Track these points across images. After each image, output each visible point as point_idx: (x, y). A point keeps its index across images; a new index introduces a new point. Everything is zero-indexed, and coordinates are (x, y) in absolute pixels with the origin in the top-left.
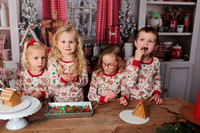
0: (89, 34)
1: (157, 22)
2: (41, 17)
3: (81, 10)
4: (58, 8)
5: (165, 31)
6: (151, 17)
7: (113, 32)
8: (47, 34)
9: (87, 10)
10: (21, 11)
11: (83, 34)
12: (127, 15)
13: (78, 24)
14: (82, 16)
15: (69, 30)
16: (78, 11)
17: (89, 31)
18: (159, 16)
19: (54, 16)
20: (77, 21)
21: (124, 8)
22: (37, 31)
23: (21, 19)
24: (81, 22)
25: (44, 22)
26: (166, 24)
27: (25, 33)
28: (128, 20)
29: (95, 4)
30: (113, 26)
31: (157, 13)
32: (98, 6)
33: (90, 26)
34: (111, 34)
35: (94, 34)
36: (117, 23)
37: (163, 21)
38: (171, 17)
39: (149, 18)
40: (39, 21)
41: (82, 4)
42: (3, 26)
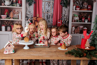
0: (50, 23)
1: (77, 18)
2: (33, 16)
4: (39, 13)
5: (80, 22)
8: (35, 23)
9: (49, 14)
10: (26, 14)
14: (48, 16)
16: (46, 14)
17: (50, 21)
19: (38, 16)
20: (46, 18)
21: (64, 13)
22: (31, 21)
23: (26, 17)
25: (34, 18)
26: (81, 19)
27: (27, 22)
28: (65, 17)
30: (59, 20)
31: (77, 15)
33: (51, 19)
34: (58, 22)
36: (61, 19)
37: (79, 18)
38: (82, 16)
39: (73, 17)
40: (32, 18)
41: (48, 12)
42: (20, 19)
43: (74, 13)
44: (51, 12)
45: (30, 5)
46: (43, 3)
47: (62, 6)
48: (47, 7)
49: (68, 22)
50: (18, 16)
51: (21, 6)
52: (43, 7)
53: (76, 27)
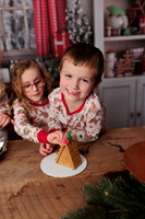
0: (26, 46)
1: (121, 21)
3: (11, 12)
5: (133, 33)
6: (111, 15)
7: (59, 39)
9: (19, 13)
11: (19, 46)
12: (76, 14)
13: (9, 32)
14: (13, 21)
16: (7, 15)
17: (26, 41)
18: (123, 13)
20: (8, 28)
21: (72, 5)
24: (13, 30)
26: (134, 24)
28: (79, 22)
29: (31, 3)
30: (59, 32)
31: (120, 9)
32: (35, 4)
33: (27, 34)
34: (57, 43)
35: (34, 46)
36: (64, 27)
37: (129, 20)
38: (139, 13)
41: (11, 4)
43: (109, 4)
49: (92, 37)
53: (120, 55)
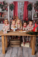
1: (36, 16)
2: (13, 16)
15: (19, 20)
19: (16, 16)
20: (20, 16)
21: (29, 14)
22: (13, 18)
23: (10, 16)
27: (10, 19)
31: (36, 14)
39: (34, 15)
42: (7, 18)
43: (34, 14)
44: (22, 13)
45: (12, 10)
46: (18, 9)
47: (28, 10)
48: (20, 11)
49: (31, 18)
50: (6, 16)
51: (7, 11)
52: (18, 11)
